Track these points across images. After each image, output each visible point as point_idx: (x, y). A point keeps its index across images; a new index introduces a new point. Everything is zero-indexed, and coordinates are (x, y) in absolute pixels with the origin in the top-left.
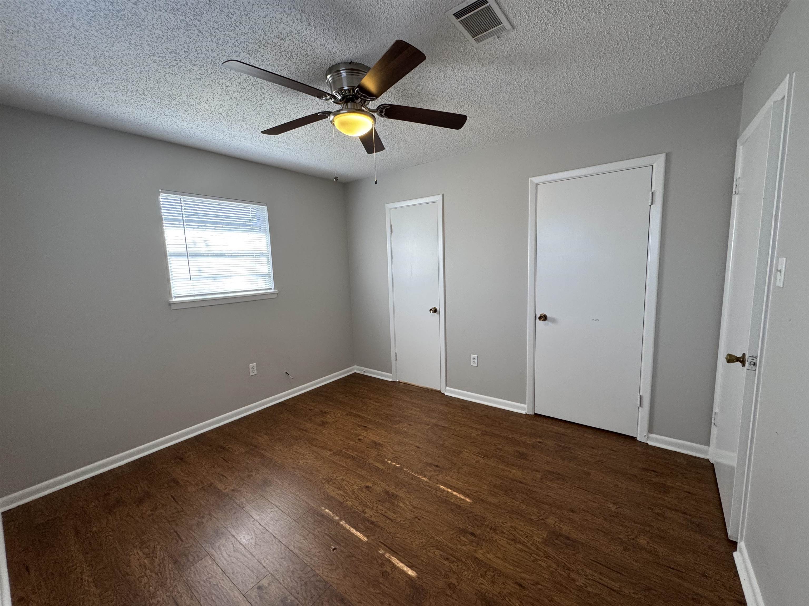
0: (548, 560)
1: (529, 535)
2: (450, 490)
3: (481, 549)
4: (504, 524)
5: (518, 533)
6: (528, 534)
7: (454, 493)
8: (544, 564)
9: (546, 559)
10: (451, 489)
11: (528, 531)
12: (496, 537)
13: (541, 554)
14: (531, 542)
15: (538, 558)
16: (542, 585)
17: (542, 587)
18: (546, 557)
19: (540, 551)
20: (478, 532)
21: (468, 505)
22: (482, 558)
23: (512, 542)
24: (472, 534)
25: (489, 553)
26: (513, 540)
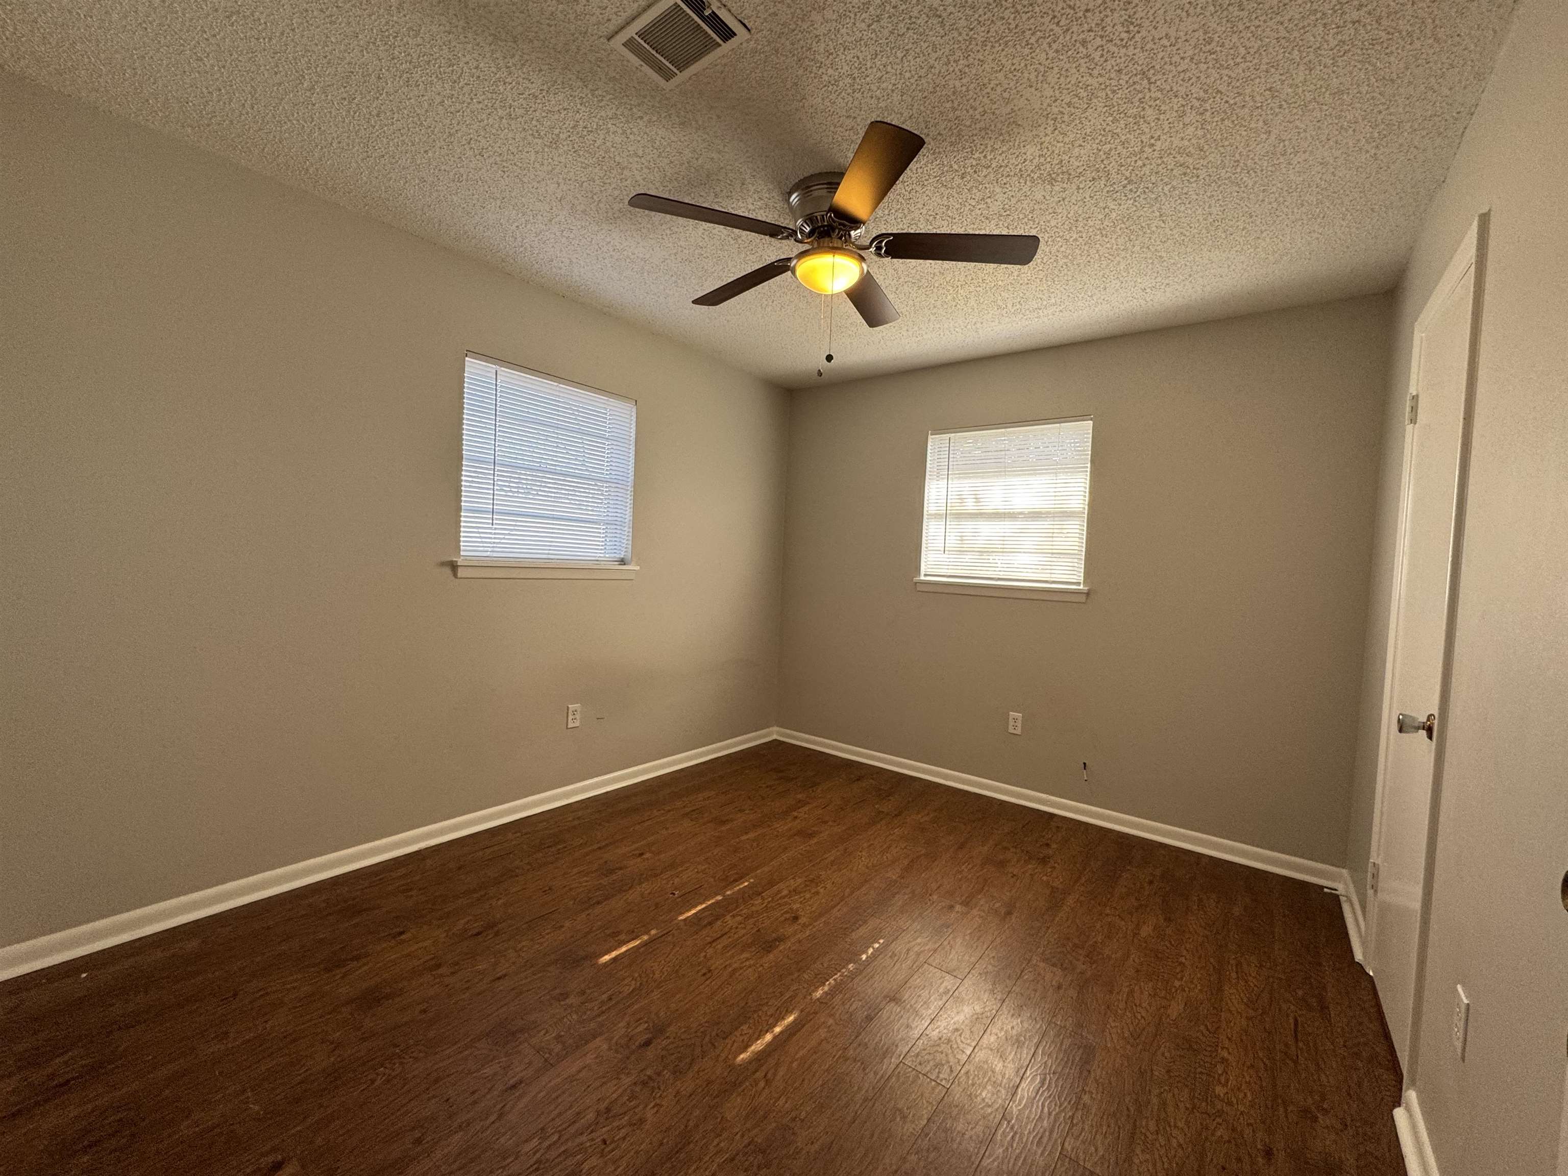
0: (532, 1162)
1: (607, 1150)
2: (778, 1030)
3: (610, 1049)
4: (654, 1107)
5: (619, 1128)
6: (610, 1148)
7: (768, 1037)
8: (527, 1147)
9: (535, 1158)
10: (781, 1033)
11: (617, 1153)
12: (626, 1081)
13: (553, 1153)
14: (588, 1144)
15: (547, 1143)
16: (493, 1122)
17: (488, 1122)
18: (539, 1161)
19: (559, 1155)
20: (650, 1053)
21: (726, 1052)
22: (592, 1045)
23: (602, 1106)
24: (648, 1043)
25: (596, 1058)
26: (608, 1110)
